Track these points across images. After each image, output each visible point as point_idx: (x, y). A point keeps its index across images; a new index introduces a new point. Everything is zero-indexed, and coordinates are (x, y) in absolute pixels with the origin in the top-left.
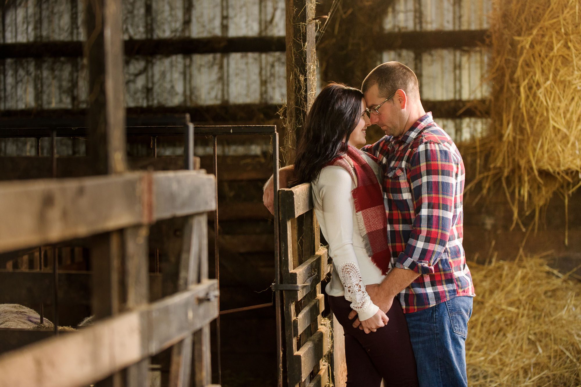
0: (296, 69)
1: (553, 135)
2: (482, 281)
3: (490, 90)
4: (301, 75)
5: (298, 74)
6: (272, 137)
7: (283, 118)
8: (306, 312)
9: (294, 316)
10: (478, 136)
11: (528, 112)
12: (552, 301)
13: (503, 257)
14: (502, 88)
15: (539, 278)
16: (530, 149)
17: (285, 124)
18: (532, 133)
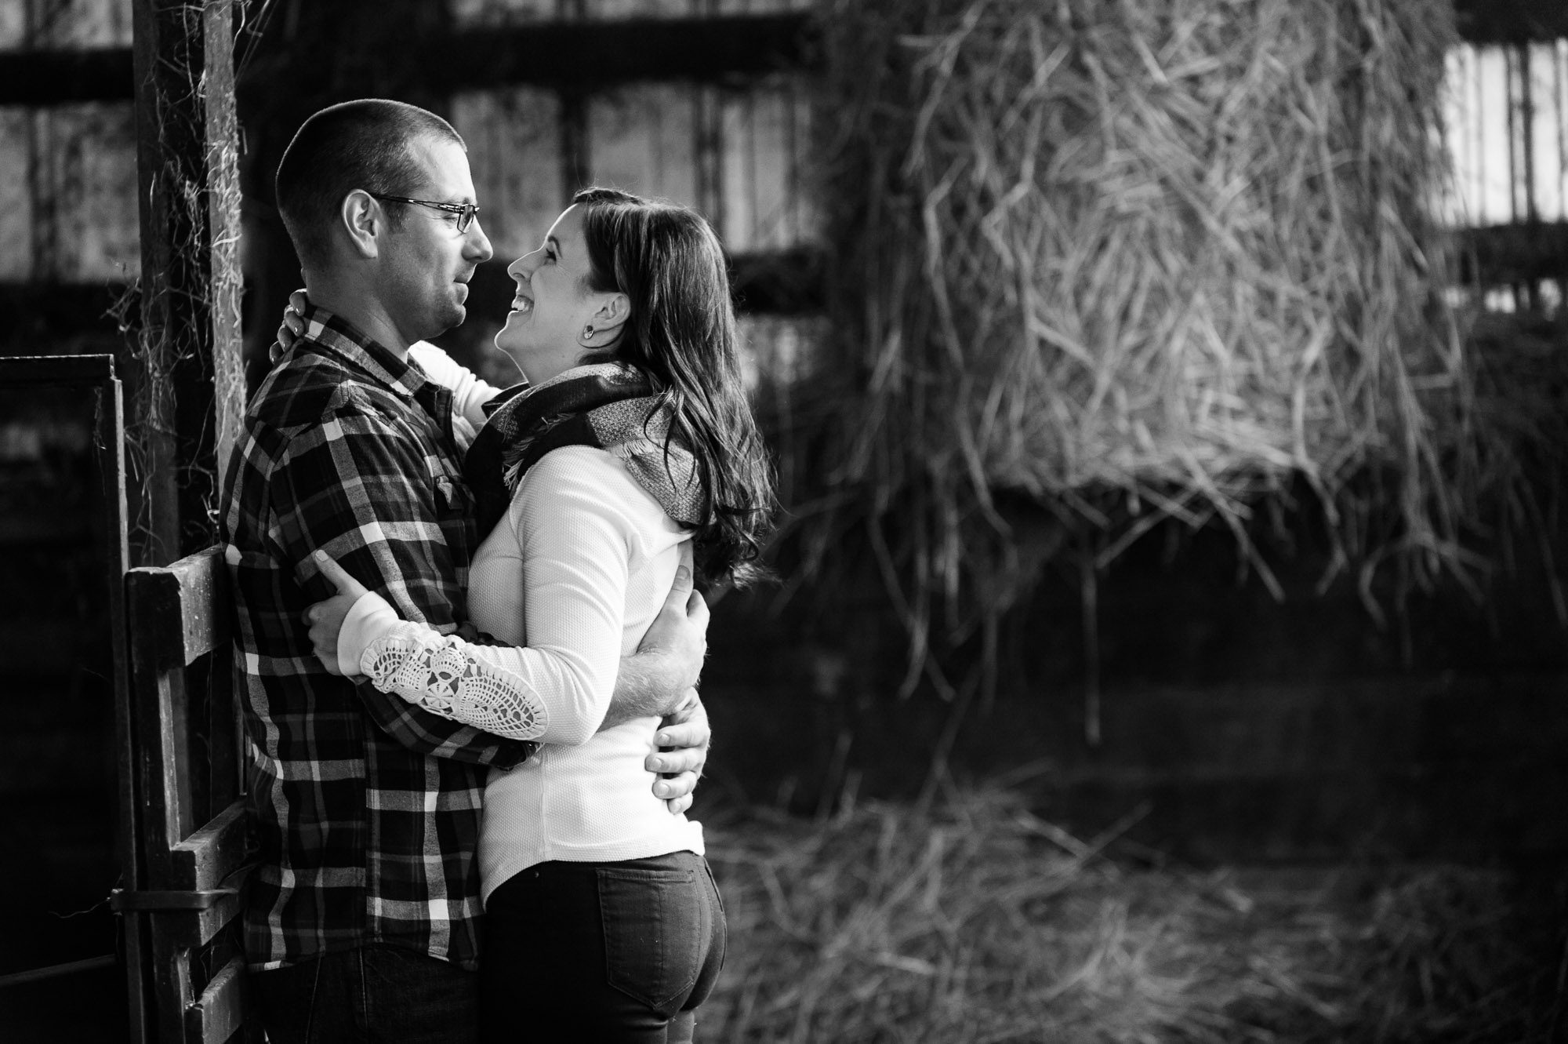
0: (170, 163)
1: (1039, 370)
2: (808, 873)
3: (821, 217)
4: (188, 183)
5: (179, 179)
6: (100, 396)
7: (130, 332)
8: (226, 985)
9: (187, 998)
10: (785, 376)
11: (952, 291)
12: (1049, 933)
13: (878, 790)
14: (861, 213)
15: (1004, 858)
16: (961, 417)
17: (137, 349)
18: (968, 364)
